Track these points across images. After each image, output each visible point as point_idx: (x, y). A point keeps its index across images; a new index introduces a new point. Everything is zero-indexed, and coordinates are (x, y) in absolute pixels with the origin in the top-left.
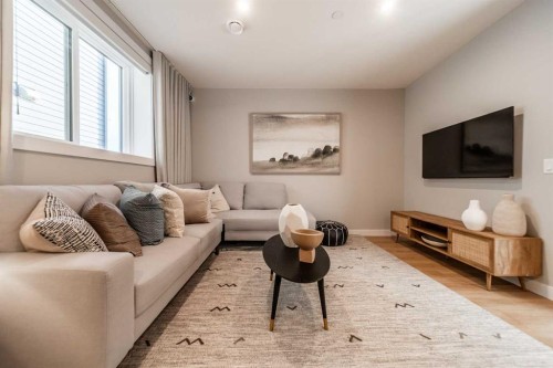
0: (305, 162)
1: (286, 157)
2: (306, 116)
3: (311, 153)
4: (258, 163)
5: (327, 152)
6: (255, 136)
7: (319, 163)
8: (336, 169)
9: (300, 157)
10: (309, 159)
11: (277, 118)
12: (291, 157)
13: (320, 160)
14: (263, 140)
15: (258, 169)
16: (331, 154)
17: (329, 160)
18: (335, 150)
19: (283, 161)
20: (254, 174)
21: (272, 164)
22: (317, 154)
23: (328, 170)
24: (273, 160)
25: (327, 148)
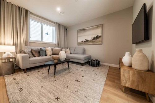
0: (91, 41)
1: (86, 40)
2: (91, 28)
3: (92, 38)
4: (79, 42)
5: (97, 37)
6: (78, 35)
7: (95, 41)
8: (100, 43)
9: (89, 40)
10: (92, 40)
11: (83, 30)
12: (87, 40)
13: (95, 40)
14: (80, 36)
15: (79, 44)
16: (99, 38)
17: (98, 40)
18: (100, 37)
19: (85, 41)
20: (78, 45)
21: (82, 42)
22: (94, 38)
23: (98, 43)
24: (82, 41)
25: (97, 36)
